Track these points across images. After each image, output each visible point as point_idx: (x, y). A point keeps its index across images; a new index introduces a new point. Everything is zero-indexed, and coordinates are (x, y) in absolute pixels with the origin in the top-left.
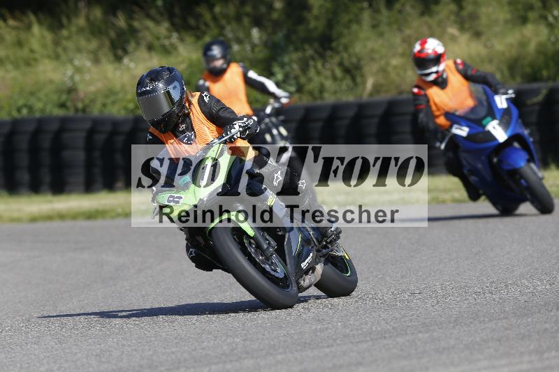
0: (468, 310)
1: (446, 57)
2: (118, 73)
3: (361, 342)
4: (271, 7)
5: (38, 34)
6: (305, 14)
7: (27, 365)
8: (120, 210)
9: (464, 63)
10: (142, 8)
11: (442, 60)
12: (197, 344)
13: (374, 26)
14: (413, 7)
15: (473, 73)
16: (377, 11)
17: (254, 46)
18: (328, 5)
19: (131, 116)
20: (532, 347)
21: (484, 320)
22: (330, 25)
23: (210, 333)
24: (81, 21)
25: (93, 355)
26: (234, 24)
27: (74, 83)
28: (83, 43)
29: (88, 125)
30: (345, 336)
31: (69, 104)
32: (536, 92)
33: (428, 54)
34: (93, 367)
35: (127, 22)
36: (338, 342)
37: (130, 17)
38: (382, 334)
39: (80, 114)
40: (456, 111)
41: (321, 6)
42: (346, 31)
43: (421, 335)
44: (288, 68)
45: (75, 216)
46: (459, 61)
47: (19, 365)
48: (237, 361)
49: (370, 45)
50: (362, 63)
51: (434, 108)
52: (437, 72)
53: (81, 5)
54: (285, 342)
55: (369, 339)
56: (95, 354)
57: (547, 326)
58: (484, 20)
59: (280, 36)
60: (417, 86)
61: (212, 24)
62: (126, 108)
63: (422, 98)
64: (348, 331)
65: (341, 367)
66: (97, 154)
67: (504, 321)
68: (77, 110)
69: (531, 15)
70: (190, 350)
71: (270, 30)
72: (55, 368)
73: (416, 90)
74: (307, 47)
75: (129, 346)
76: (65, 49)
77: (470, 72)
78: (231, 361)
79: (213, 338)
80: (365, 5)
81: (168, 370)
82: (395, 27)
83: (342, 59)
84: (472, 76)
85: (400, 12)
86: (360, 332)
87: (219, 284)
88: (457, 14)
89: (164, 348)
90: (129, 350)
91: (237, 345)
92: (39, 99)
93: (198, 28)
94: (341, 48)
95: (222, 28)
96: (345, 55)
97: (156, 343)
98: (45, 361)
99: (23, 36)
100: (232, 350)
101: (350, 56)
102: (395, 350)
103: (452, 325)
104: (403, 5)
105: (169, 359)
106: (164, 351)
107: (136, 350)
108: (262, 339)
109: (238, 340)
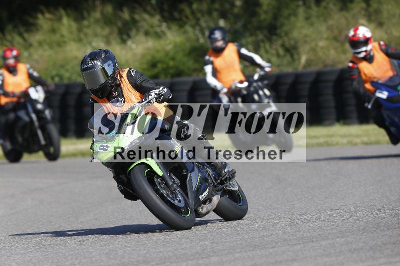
1: (372, 40)
2: (124, 52)
3: (296, 244)
4: (233, 5)
5: (67, 24)
6: (258, 9)
7: (56, 261)
9: (385, 45)
10: (141, 6)
11: (369, 42)
12: (178, 246)
13: (307, 18)
14: (334, 5)
16: (309, 8)
18: (274, 3)
21: (384, 229)
22: (276, 17)
23: (188, 238)
24: (97, 15)
25: (103, 254)
26: (207, 17)
28: (99, 30)
30: (284, 240)
33: (359, 38)
34: (103, 262)
35: (130, 15)
36: (279, 244)
37: (133, 11)
38: (310, 239)
41: (269, 4)
42: (286, 22)
43: (338, 239)
46: (382, 43)
47: (50, 261)
48: (206, 258)
49: (304, 31)
50: (298, 44)
51: (364, 77)
52: (366, 51)
53: (98, 3)
54: (241, 244)
55: (301, 242)
56: (105, 252)
58: (385, 14)
59: (239, 25)
60: (351, 62)
61: (191, 17)
63: (355, 70)
64: (286, 237)
65: (281, 262)
70: (173, 250)
71: (232, 21)
72: (76, 263)
73: (351, 65)
74: (259, 33)
75: (130, 247)
76: (86, 35)
77: (390, 51)
78: (202, 258)
79: (190, 242)
80: (301, 3)
81: (157, 264)
82: (322, 19)
83: (284, 42)
85: (326, 8)
86: (295, 237)
88: (366, 10)
89: (155, 248)
91: (206, 246)
92: (67, 71)
93: (181, 19)
94: (283, 34)
95: (198, 19)
96: (286, 39)
97: (149, 245)
98: (69, 258)
99: (56, 25)
100: (203, 250)
101: (289, 39)
102: (320, 251)
103: (361, 232)
104: (328, 3)
105: (158, 256)
106: (154, 251)
107: (134, 250)
108: (225, 242)
109: (208, 243)
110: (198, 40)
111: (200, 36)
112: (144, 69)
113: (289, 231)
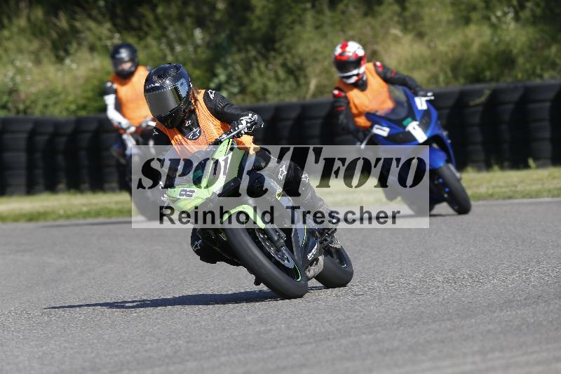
0: (411, 311)
1: (365, 60)
2: (60, 74)
3: (305, 344)
4: (213, 8)
6: (248, 14)
8: (62, 212)
9: (383, 66)
10: (83, 8)
11: (362, 62)
12: (140, 346)
13: (317, 27)
14: (356, 8)
15: (393, 75)
16: (320, 12)
17: (196, 47)
18: (271, 6)
19: (73, 117)
20: (476, 348)
21: (427, 322)
22: (273, 26)
23: (153, 335)
24: (22, 22)
25: (35, 358)
26: (176, 24)
27: (15, 84)
28: (24, 44)
29: (29, 126)
30: (289, 338)
31: (10, 105)
32: (479, 93)
33: (349, 57)
34: (35, 370)
35: (68, 22)
36: (282, 343)
37: (72, 17)
38: (325, 337)
39: (21, 116)
40: (377, 111)
41: (264, 7)
42: (289, 32)
43: (364, 336)
44: (230, 69)
45: (17, 218)
46: (379, 64)
48: (180, 363)
49: (313, 46)
50: (305, 64)
52: (358, 75)
53: (23, 5)
54: (229, 343)
55: (312, 341)
56: (37, 356)
57: (491, 327)
58: (427, 21)
59: (223, 37)
60: (337, 88)
61: (154, 25)
62: (67, 109)
63: (343, 100)
64: (291, 333)
65: (284, 368)
66: (38, 155)
67: (448, 322)
68: (18, 112)
69: (474, 16)
70: (133, 352)
71: (213, 31)
73: (336, 92)
74: (250, 48)
75: (72, 348)
76: (6, 50)
77: (389, 75)
78: (174, 363)
79: (156, 340)
80: (309, 5)
82: (338, 27)
83: (285, 59)
84: (391, 78)
85: (343, 13)
86: (303, 334)
87: (163, 286)
88: (400, 15)
89: (107, 351)
90: (72, 352)
91: (180, 347)
93: (140, 29)
94: (284, 49)
95: (165, 29)
96: (288, 56)
97: (99, 345)
100: (175, 353)
101: (293, 56)
102: (339, 352)
103: (395, 326)
104: (347, 6)
105: (112, 361)
106: (106, 353)
107: (78, 352)
108: (206, 341)
109: (181, 342)
110: (164, 57)
111: (168, 52)
112: (88, 99)
113: (295, 324)
